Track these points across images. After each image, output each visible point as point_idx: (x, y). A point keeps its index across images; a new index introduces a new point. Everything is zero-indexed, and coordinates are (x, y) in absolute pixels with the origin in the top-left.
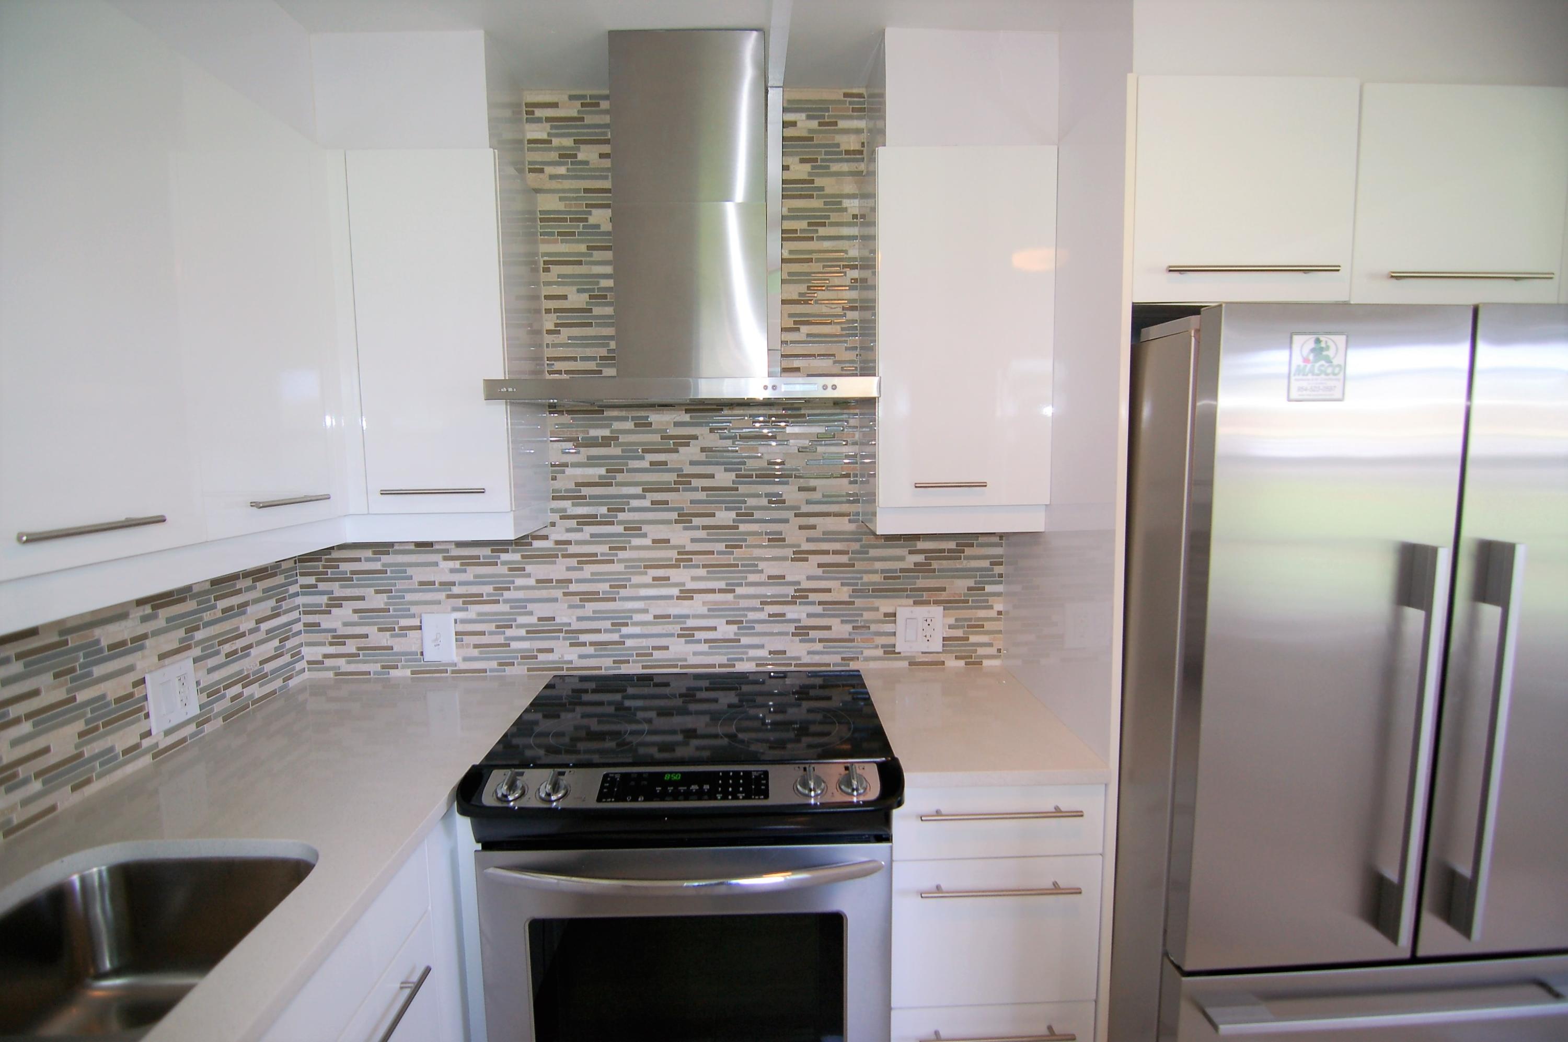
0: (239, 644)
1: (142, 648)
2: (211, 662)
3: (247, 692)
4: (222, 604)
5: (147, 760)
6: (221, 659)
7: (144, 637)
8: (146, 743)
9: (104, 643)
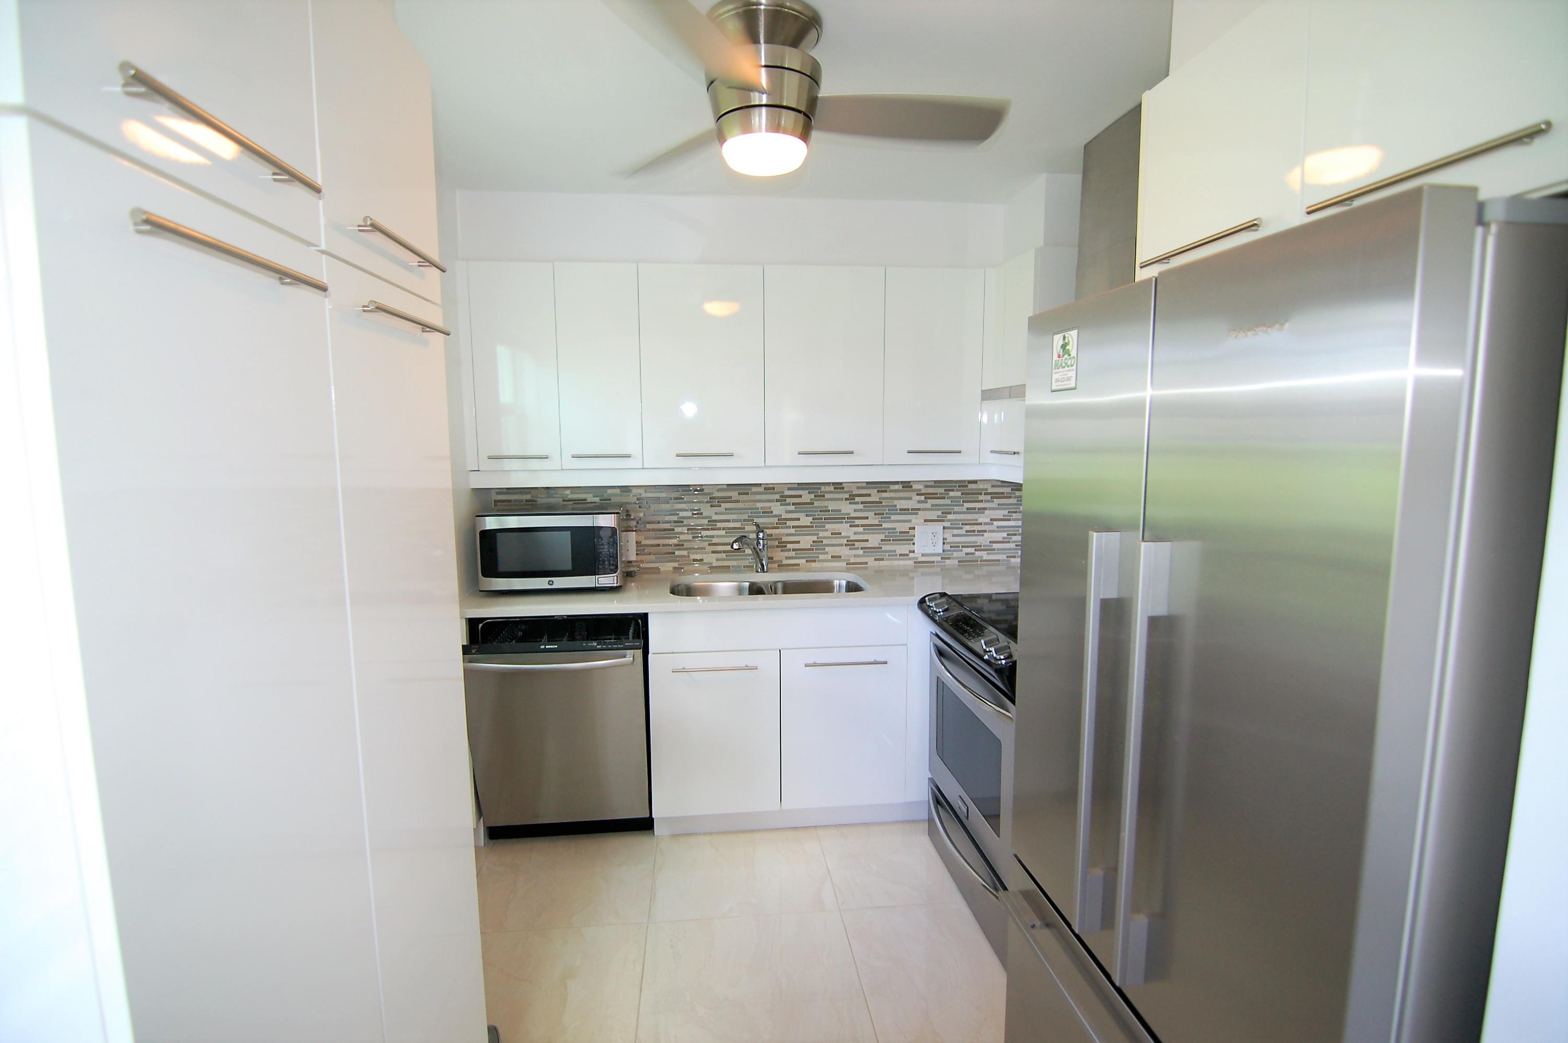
0: (976, 528)
1: (917, 514)
2: (955, 532)
3: (977, 553)
4: (967, 505)
5: (911, 563)
6: (963, 532)
7: (919, 509)
8: (911, 555)
9: (898, 507)
